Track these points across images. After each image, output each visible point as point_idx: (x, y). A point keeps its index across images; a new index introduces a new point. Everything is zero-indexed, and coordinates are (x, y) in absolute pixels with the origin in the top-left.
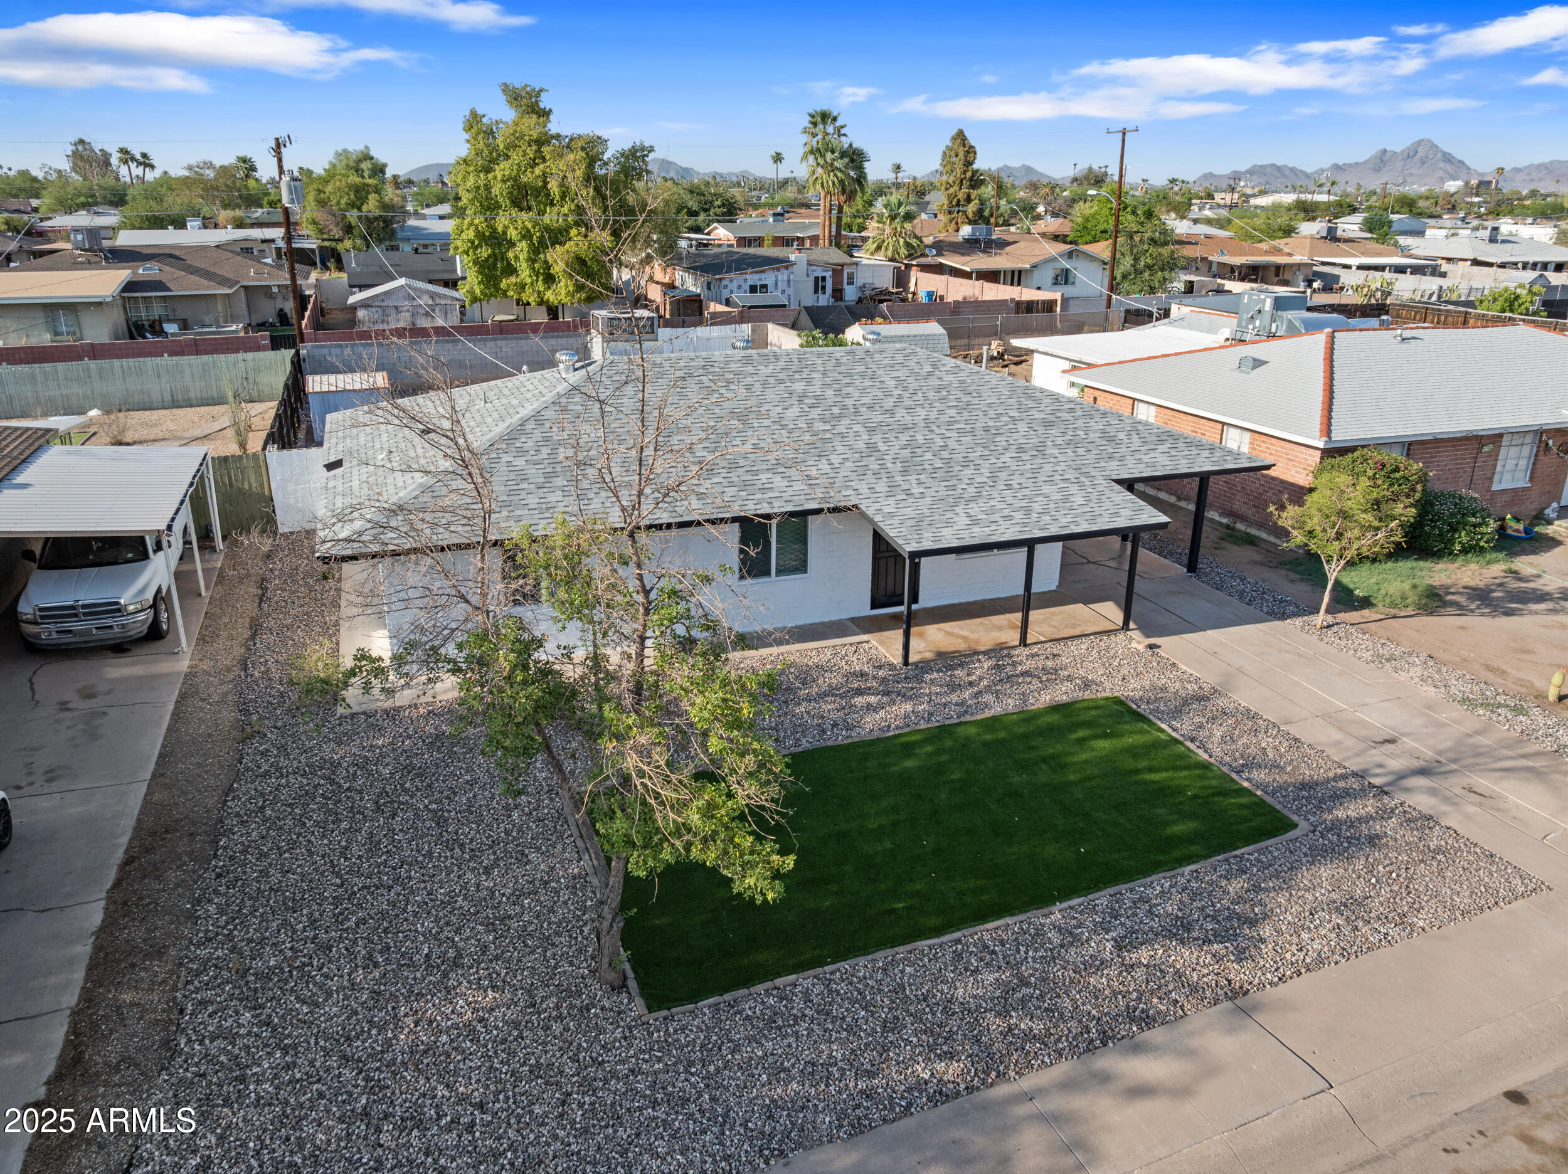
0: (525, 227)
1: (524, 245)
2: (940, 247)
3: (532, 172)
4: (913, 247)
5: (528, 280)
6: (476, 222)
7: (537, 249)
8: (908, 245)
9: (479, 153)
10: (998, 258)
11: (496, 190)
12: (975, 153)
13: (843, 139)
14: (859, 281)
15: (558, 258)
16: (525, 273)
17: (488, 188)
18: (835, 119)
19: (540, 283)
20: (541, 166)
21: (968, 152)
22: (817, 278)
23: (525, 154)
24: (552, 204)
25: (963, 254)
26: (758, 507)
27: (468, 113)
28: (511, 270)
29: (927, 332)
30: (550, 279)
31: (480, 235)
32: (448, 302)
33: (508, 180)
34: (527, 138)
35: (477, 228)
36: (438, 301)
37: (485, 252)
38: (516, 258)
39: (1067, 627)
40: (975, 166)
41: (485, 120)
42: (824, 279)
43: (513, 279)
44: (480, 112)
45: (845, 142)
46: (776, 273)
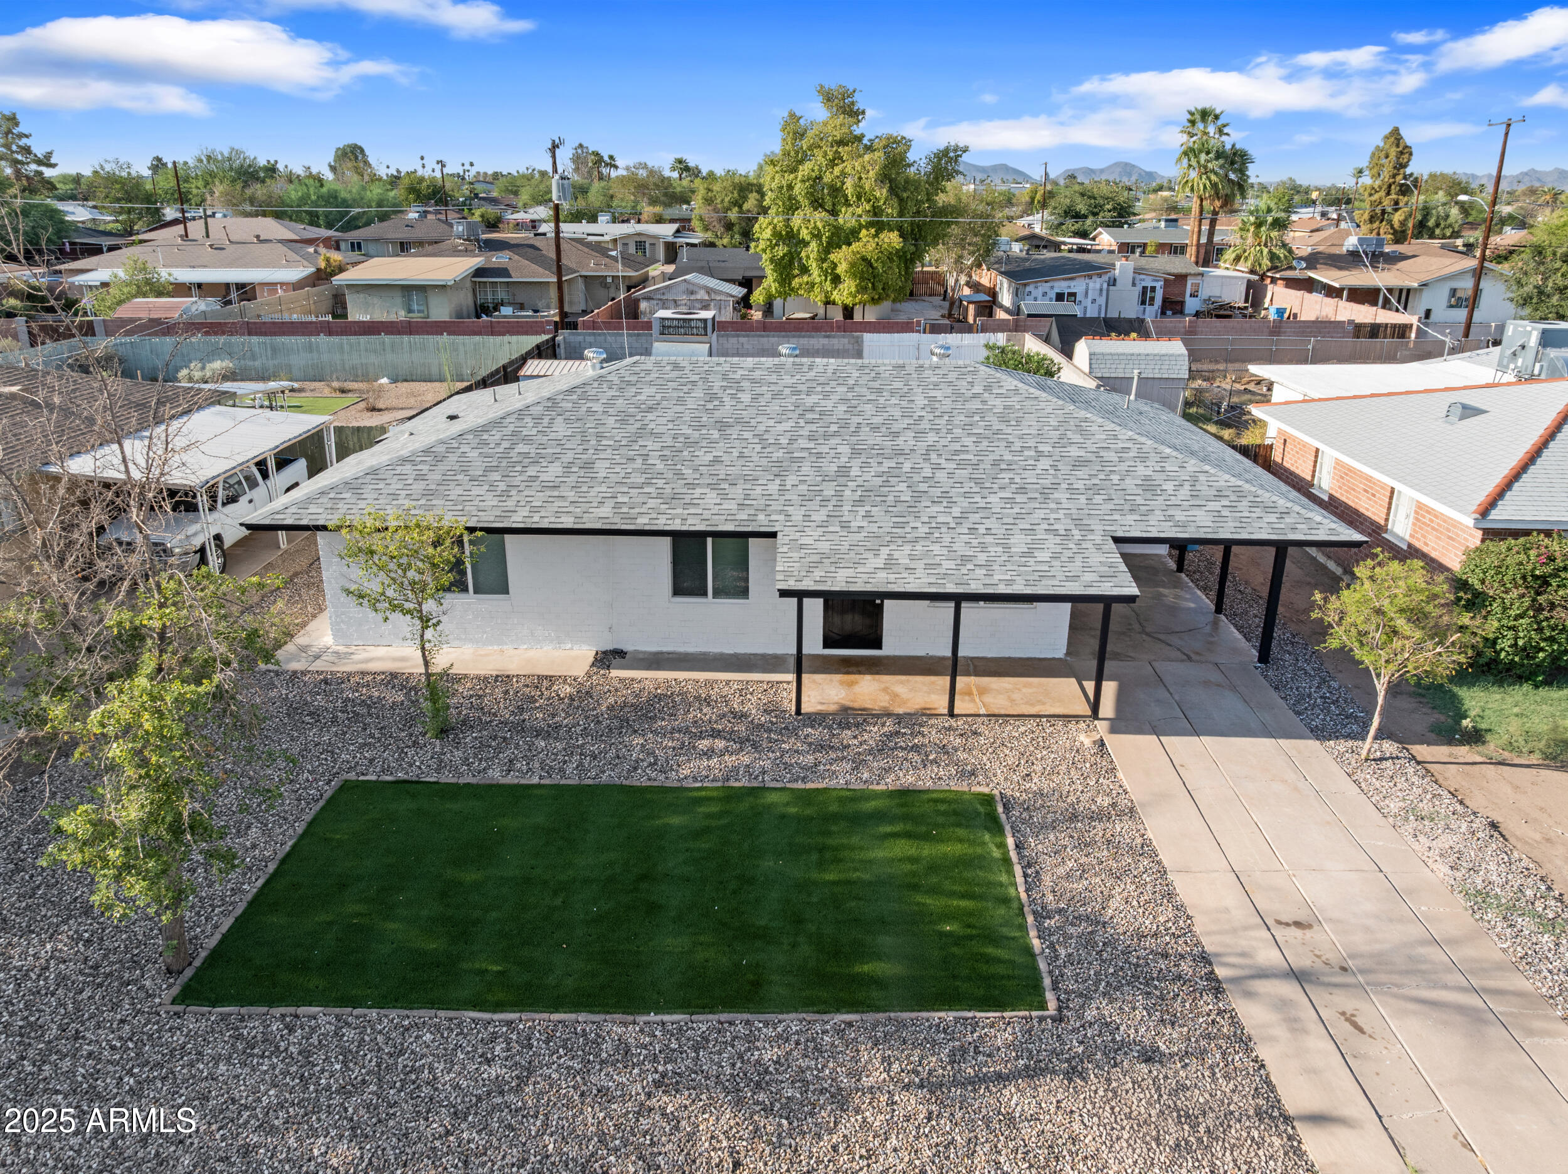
0: (815, 227)
1: (814, 245)
2: (1313, 260)
3: (832, 173)
4: (1278, 258)
5: (818, 280)
6: (775, 221)
7: (827, 250)
8: (1273, 257)
9: (786, 154)
10: (1386, 274)
11: (798, 189)
12: (1411, 154)
13: (1224, 138)
14: (1204, 293)
15: (842, 258)
16: (816, 274)
17: (790, 187)
18: (1217, 117)
19: (828, 283)
20: (841, 167)
21: (1402, 153)
22: (1145, 289)
23: (825, 153)
24: (847, 204)
25: (1340, 268)
26: (669, 522)
27: (786, 114)
28: (805, 270)
29: (1163, 352)
30: (836, 280)
31: (776, 234)
32: (723, 298)
33: (808, 180)
34: (830, 139)
35: (775, 228)
36: (713, 296)
37: (781, 251)
38: (808, 257)
39: (1027, 703)
40: (1408, 171)
41: (802, 121)
42: (1153, 289)
43: (805, 278)
44: (798, 114)
45: (1228, 142)
46: (1087, 281)
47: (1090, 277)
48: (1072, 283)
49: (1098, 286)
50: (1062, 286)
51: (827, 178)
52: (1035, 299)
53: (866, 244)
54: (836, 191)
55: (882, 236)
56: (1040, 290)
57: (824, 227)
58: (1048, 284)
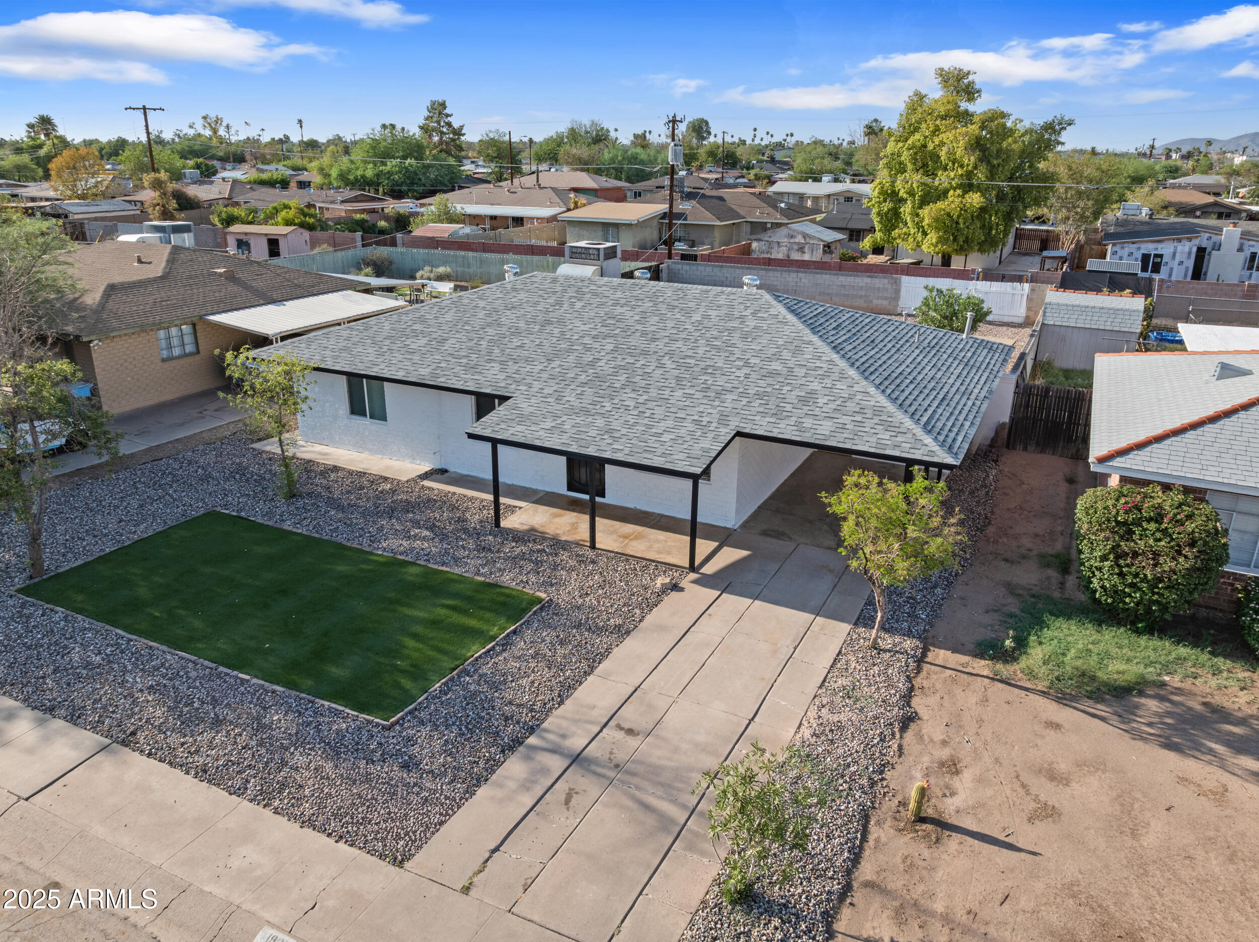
0: (912, 187)
1: (909, 202)
5: (912, 231)
7: (919, 206)
11: (905, 155)
16: (910, 226)
17: (900, 154)
19: (920, 234)
22: (1253, 254)
24: (944, 168)
27: (913, 93)
30: (925, 232)
31: (884, 192)
33: (913, 148)
35: (883, 187)
36: (810, 241)
38: (905, 212)
43: (905, 230)
44: (923, 93)
46: (1175, 244)
47: (1179, 240)
48: (1160, 246)
49: (1187, 249)
50: (1149, 248)
51: (930, 146)
52: (1121, 258)
53: (952, 203)
54: (935, 157)
55: (967, 196)
56: (1126, 251)
57: (918, 188)
58: (1135, 246)
